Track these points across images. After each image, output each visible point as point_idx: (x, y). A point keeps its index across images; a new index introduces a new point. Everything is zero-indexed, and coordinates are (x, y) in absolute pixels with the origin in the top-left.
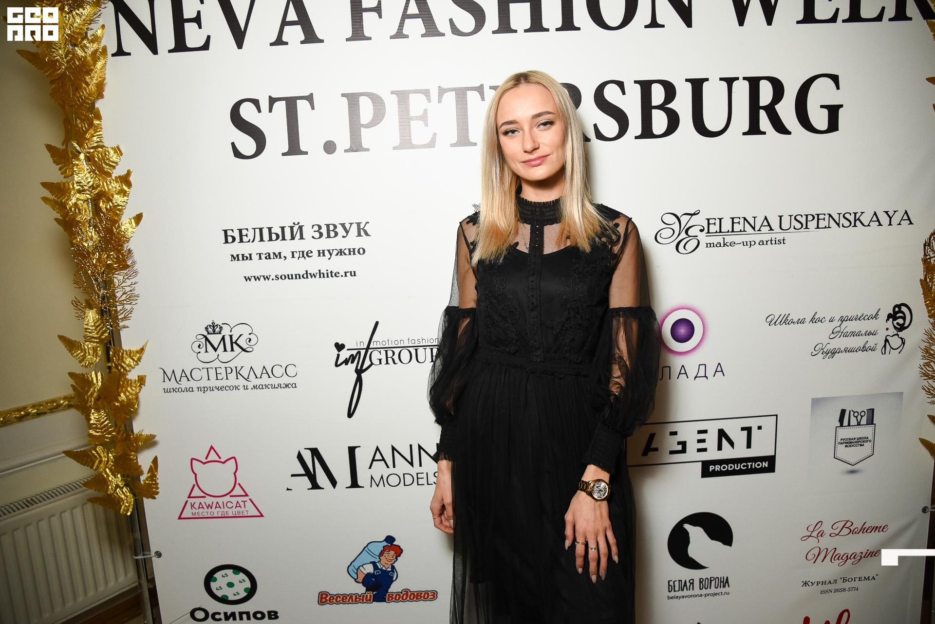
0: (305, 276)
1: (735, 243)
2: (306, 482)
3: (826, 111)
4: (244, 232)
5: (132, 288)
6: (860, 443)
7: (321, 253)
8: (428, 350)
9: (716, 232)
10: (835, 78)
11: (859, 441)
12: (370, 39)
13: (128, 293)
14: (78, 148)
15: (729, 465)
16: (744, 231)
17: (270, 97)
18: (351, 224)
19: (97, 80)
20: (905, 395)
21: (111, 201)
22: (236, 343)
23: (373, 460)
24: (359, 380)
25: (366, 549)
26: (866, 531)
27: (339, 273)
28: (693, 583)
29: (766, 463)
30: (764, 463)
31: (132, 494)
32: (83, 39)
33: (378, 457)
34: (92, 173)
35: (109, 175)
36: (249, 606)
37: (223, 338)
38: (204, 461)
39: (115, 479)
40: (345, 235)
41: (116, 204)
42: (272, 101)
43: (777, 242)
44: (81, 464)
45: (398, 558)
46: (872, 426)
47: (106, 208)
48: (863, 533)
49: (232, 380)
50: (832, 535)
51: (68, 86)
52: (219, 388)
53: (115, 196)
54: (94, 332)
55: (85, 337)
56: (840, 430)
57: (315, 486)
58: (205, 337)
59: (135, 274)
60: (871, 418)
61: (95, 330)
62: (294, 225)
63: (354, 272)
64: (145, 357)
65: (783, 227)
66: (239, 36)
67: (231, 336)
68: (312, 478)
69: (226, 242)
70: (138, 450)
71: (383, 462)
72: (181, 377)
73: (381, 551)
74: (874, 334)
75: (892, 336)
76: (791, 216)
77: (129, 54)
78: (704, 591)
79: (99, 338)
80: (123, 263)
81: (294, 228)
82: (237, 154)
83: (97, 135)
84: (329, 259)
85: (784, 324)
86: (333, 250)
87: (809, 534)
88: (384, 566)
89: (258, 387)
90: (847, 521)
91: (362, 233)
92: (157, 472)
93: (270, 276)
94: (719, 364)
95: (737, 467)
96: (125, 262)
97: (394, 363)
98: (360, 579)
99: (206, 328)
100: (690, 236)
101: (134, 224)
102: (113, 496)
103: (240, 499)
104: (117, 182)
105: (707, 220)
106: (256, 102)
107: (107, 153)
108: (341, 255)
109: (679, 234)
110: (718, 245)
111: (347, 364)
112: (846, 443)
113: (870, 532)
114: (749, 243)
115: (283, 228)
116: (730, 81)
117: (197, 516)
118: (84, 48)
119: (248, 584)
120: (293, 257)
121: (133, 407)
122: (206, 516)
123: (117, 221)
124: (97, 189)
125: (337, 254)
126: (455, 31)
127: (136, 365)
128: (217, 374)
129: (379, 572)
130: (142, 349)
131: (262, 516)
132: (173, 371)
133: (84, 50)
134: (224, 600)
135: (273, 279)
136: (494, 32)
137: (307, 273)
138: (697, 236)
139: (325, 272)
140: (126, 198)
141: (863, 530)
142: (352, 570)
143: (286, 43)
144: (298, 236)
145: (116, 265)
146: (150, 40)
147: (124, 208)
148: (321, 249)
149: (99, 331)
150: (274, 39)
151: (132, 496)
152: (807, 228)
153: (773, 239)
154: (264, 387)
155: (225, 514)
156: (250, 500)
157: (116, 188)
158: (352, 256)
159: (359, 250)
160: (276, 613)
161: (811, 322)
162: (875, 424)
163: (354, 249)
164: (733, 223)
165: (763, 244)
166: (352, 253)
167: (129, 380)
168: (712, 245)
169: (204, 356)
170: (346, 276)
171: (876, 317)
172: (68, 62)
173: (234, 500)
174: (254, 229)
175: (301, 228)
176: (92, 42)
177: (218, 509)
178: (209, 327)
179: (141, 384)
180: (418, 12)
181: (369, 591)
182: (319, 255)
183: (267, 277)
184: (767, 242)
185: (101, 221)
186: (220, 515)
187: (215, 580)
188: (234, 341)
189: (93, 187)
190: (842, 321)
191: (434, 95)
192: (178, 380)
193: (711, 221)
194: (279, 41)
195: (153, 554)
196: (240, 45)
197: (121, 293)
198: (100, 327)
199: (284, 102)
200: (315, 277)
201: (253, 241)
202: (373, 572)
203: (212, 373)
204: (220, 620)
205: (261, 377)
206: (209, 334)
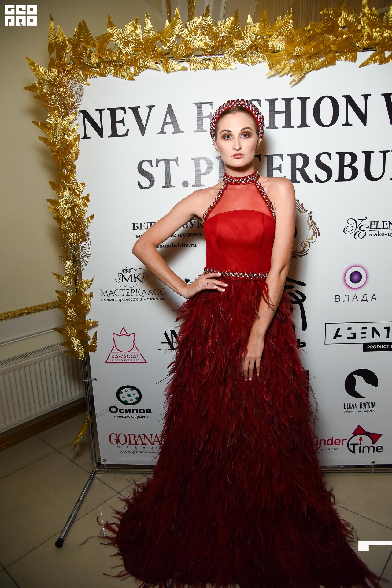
1: (384, 234)
2: (168, 346)
4: (143, 224)
5: (88, 251)
9: (375, 228)
12: (206, 131)
13: (86, 253)
14: (65, 183)
15: (378, 346)
16: (389, 228)
17: (157, 159)
18: (194, 222)
19: (75, 151)
21: (80, 209)
22: (137, 278)
27: (188, 245)
28: (357, 405)
31: (85, 349)
32: (69, 131)
34: (71, 195)
35: (79, 196)
36: (138, 406)
37: (131, 275)
38: (119, 335)
39: (76, 342)
40: (192, 226)
41: (82, 210)
42: (158, 161)
44: (62, 334)
47: (78, 212)
49: (135, 296)
51: (60, 153)
52: (128, 300)
53: (82, 206)
55: (66, 273)
57: (172, 348)
58: (122, 274)
59: (90, 243)
61: (71, 270)
63: (196, 245)
64: (93, 283)
66: (143, 129)
67: (135, 275)
68: (171, 344)
69: (134, 229)
70: (89, 328)
72: (110, 293)
77: (90, 138)
78: (362, 409)
79: (72, 274)
80: (84, 238)
82: (140, 186)
83: (74, 177)
84: (183, 238)
86: (185, 234)
89: (147, 299)
91: (199, 226)
92: (96, 339)
94: (374, 294)
95: (382, 347)
96: (85, 237)
99: (123, 270)
100: (361, 230)
101: (90, 220)
102: (75, 350)
103: (136, 354)
104: (82, 200)
105: (370, 222)
106: (150, 162)
107: (79, 186)
108: (189, 236)
109: (356, 229)
110: (376, 235)
116: (385, 153)
117: (115, 361)
118: (68, 135)
119: (137, 396)
121: (88, 308)
122: (119, 361)
123: (82, 218)
125: (187, 236)
127: (89, 287)
128: (127, 293)
130: (92, 280)
131: (146, 362)
132: (106, 291)
133: (69, 136)
134: (125, 403)
138: (365, 230)
139: (181, 245)
140: (87, 207)
143: (166, 133)
145: (81, 239)
146: (100, 131)
147: (86, 212)
148: (179, 234)
149: (72, 271)
150: (159, 131)
154: (150, 299)
155: (128, 361)
156: (141, 354)
157: (82, 202)
158: (195, 237)
159: (198, 234)
160: (150, 410)
163: (196, 234)
164: (384, 224)
167: (85, 295)
168: (372, 235)
169: (121, 284)
170: (191, 246)
172: (62, 142)
173: (133, 354)
174: (148, 223)
176: (73, 133)
177: (125, 358)
179: (91, 297)
182: (179, 236)
185: (75, 218)
186: (125, 361)
187: (122, 393)
188: (136, 277)
189: (72, 202)
192: (108, 295)
193: (372, 223)
194: (162, 132)
195: (92, 379)
196: (143, 133)
197: (82, 253)
198: (73, 269)
199: (164, 162)
203: (125, 292)
204: (123, 412)
205: (148, 295)
206: (124, 273)
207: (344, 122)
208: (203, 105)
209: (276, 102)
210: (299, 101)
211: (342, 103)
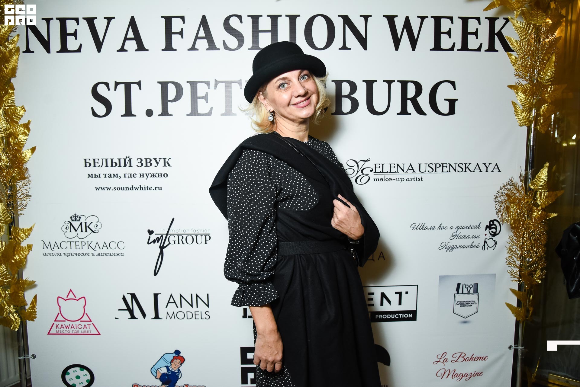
0: (132, 189)
1: (392, 179)
2: (127, 314)
3: (447, 103)
4: (96, 161)
5: (27, 191)
6: (469, 304)
7: (142, 175)
8: (204, 237)
9: (380, 172)
10: (453, 83)
11: (469, 303)
12: (176, 50)
13: (25, 194)
15: (388, 315)
16: (397, 172)
17: (115, 82)
18: (160, 159)
19: (13, 66)
20: (497, 276)
21: (17, 138)
23: (169, 302)
24: (162, 253)
25: (163, 357)
26: (474, 360)
27: (152, 188)
29: (411, 315)
30: (409, 315)
31: (20, 318)
32: (5, 42)
33: (172, 300)
34: (6, 121)
35: (17, 123)
37: (81, 224)
38: (66, 298)
39: (9, 308)
40: (156, 165)
41: (20, 140)
42: (117, 84)
43: (418, 179)
45: (182, 364)
46: (477, 294)
47: (14, 143)
48: (472, 360)
49: (85, 250)
50: (453, 361)
52: (77, 254)
53: (20, 136)
54: (2, 217)
56: (457, 296)
57: (133, 317)
58: (70, 223)
59: (29, 183)
60: (476, 289)
61: (3, 215)
62: (126, 158)
63: (161, 188)
64: (33, 233)
65: (421, 171)
66: (99, 45)
67: (86, 223)
68: (131, 312)
69: (86, 166)
70: (24, 290)
71: (174, 304)
72: (54, 246)
73: (172, 359)
74: (477, 237)
75: (489, 239)
76: (426, 164)
77: (33, 52)
79: (5, 220)
80: (23, 175)
81: (126, 160)
82: (95, 114)
83: (11, 99)
84: (146, 179)
85: (422, 229)
86: (149, 174)
87: (438, 360)
88: (173, 369)
89: (100, 254)
90: (462, 353)
91: (166, 164)
92: (36, 304)
93: (111, 188)
94: (381, 252)
95: (393, 316)
97: (183, 243)
98: (158, 377)
99: (71, 218)
100: (364, 174)
101: (31, 154)
102: (7, 318)
103: (86, 323)
104: (21, 127)
105: (374, 165)
106: (107, 84)
107: (16, 110)
108: (153, 177)
109: (357, 173)
110: (381, 180)
111: (154, 243)
112: (461, 304)
113: (477, 360)
114: (400, 180)
115: (119, 160)
116: (389, 83)
117: (59, 333)
118: (5, 47)
119: (89, 377)
120: (125, 177)
121: (22, 263)
122: (65, 333)
123: (20, 151)
124: (8, 131)
125: (151, 177)
126: (226, 47)
127: (27, 238)
128: (76, 245)
129: (170, 373)
130: (31, 228)
131: (99, 334)
132: (50, 243)
135: (112, 190)
136: (249, 49)
137: (133, 187)
138: (368, 174)
139: (144, 187)
140: (26, 137)
141: (472, 359)
142: (154, 370)
143: (126, 51)
144: (128, 165)
145: (18, 177)
146: (46, 45)
147: (25, 143)
148: (142, 173)
149: (5, 216)
150: (119, 48)
151: (19, 318)
152: (436, 171)
153: (415, 177)
154: (104, 254)
155: (77, 332)
156: (93, 324)
157: (20, 131)
158: (160, 178)
159: (164, 175)
161: (439, 229)
162: (479, 293)
163: (161, 174)
164: (391, 167)
165: (409, 180)
166: (160, 176)
167: (21, 247)
168: (377, 180)
169: (69, 234)
170: (156, 190)
171: (478, 227)
173: (83, 324)
174: (103, 159)
175: (130, 160)
176: (11, 44)
177: (73, 329)
178: (72, 217)
179: (29, 250)
180: (204, 36)
181: (164, 384)
182: (141, 177)
183: (109, 188)
184: (411, 179)
185: (10, 150)
186: (73, 333)
187: (69, 374)
188: (88, 226)
189: (6, 130)
190: (458, 229)
191: (212, 84)
192: (52, 248)
193: (377, 166)
194: (122, 49)
195: (30, 356)
196: (99, 50)
197: (20, 194)
198: (6, 214)
199: (124, 85)
200: (138, 189)
201: (101, 167)
202: (166, 372)
203: (73, 245)
205: (102, 249)
206: (72, 221)
207: (341, 46)
208: (173, 19)
209: (260, 19)
210: (288, 18)
211: (338, 24)
